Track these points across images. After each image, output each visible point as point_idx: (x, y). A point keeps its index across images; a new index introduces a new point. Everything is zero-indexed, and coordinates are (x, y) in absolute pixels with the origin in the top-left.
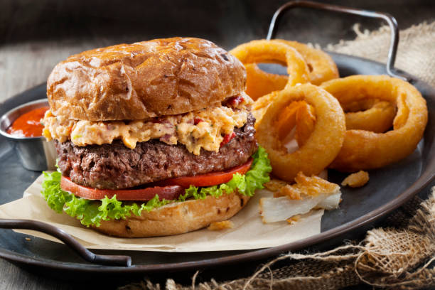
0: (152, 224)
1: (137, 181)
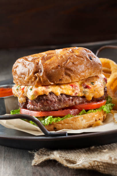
0: (67, 125)
1: (60, 107)
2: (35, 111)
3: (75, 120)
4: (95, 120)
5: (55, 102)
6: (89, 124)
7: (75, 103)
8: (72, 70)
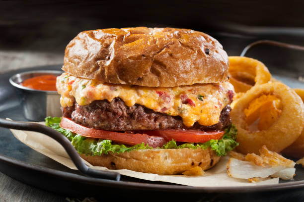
0: (135, 162)
1: (130, 127)
2: (83, 125)
3: (152, 156)
4: (191, 162)
5: (122, 116)
6: (177, 168)
7: (160, 125)
8: (165, 66)
